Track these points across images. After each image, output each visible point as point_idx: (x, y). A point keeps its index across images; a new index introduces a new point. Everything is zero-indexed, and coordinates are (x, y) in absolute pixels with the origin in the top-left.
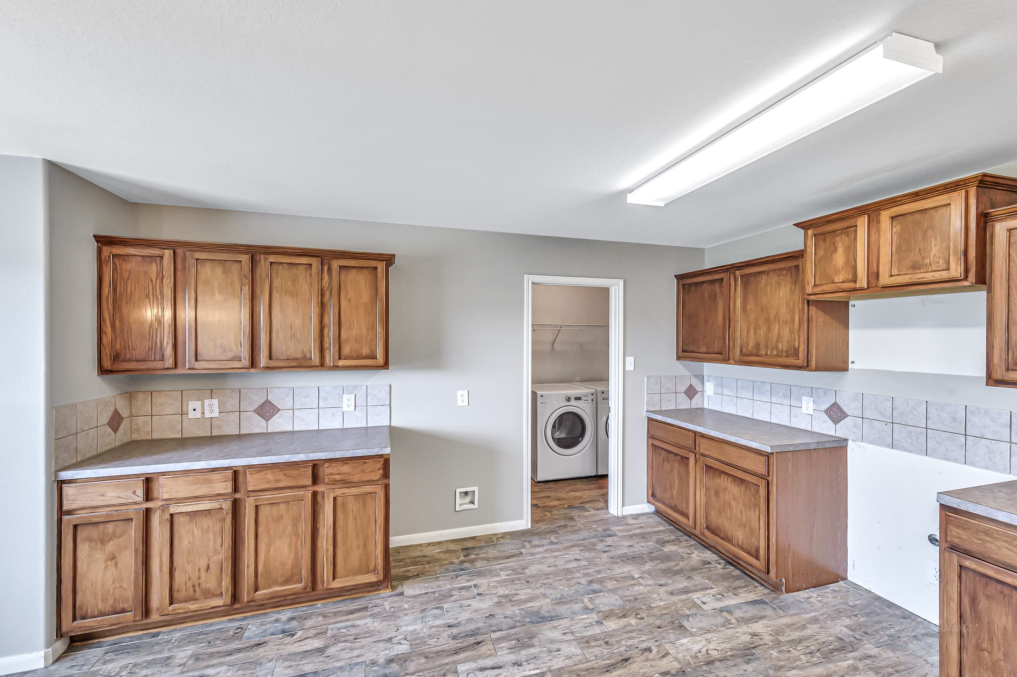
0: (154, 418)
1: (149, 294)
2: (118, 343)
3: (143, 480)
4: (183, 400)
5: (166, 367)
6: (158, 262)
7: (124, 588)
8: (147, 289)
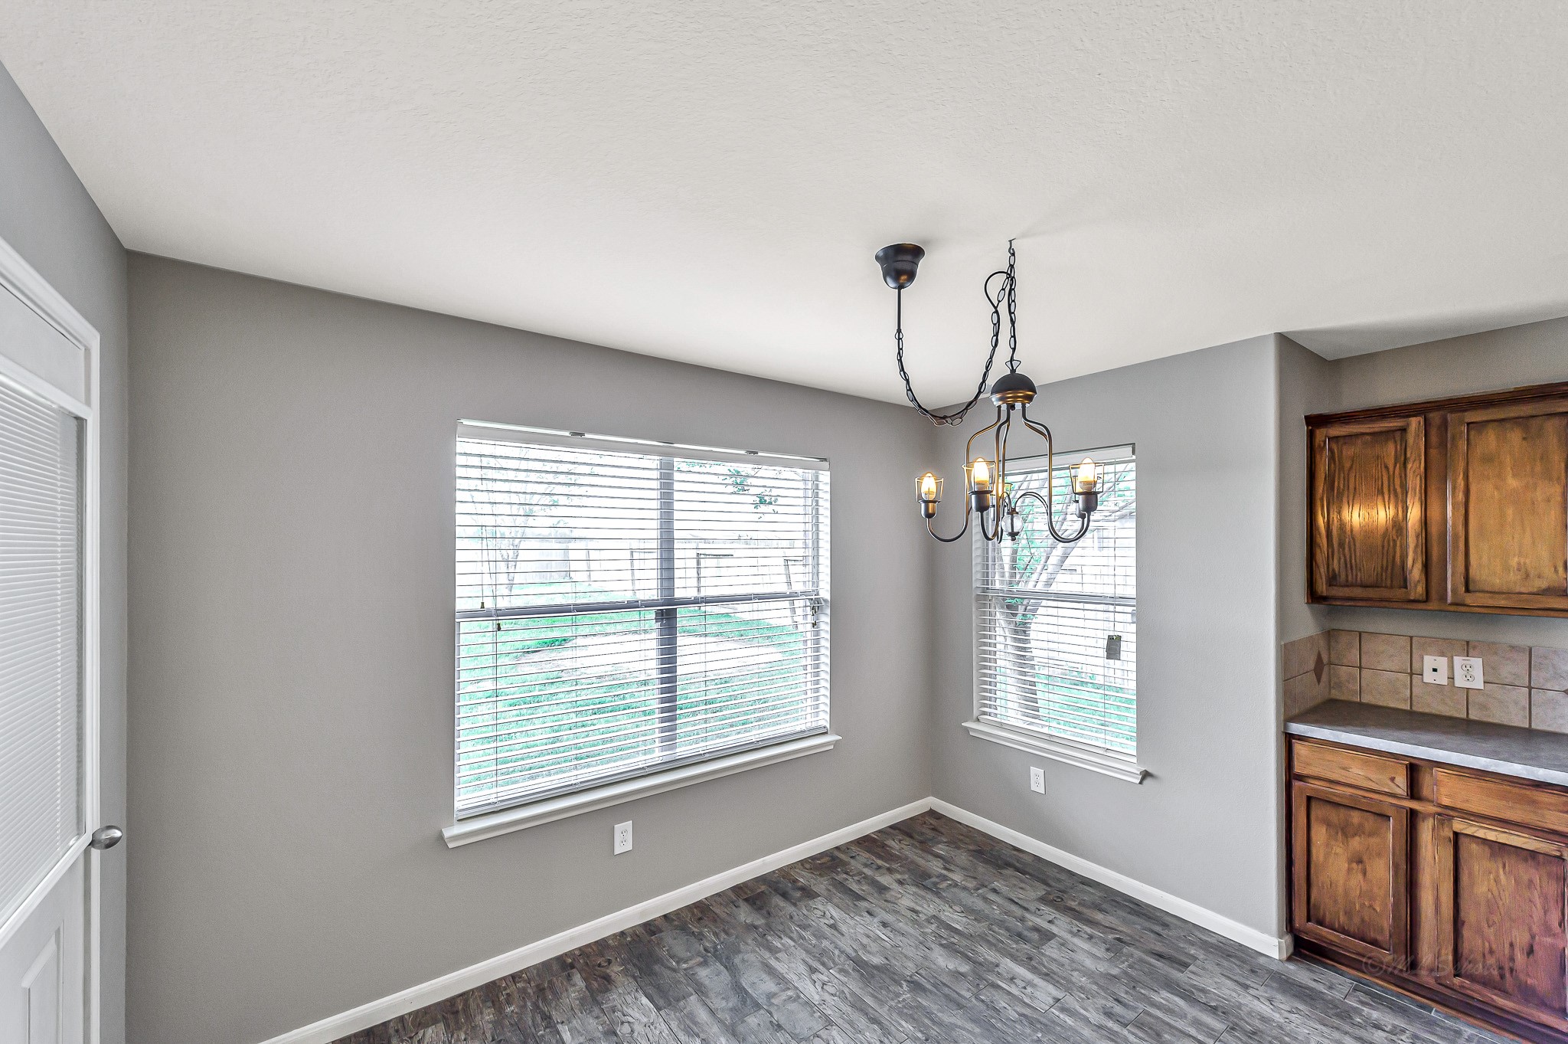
0: (1364, 672)
1: (1382, 488)
2: (1336, 561)
3: (1406, 765)
4: (1414, 651)
5: (1412, 598)
6: (1398, 438)
7: (1377, 912)
8: (1380, 481)
